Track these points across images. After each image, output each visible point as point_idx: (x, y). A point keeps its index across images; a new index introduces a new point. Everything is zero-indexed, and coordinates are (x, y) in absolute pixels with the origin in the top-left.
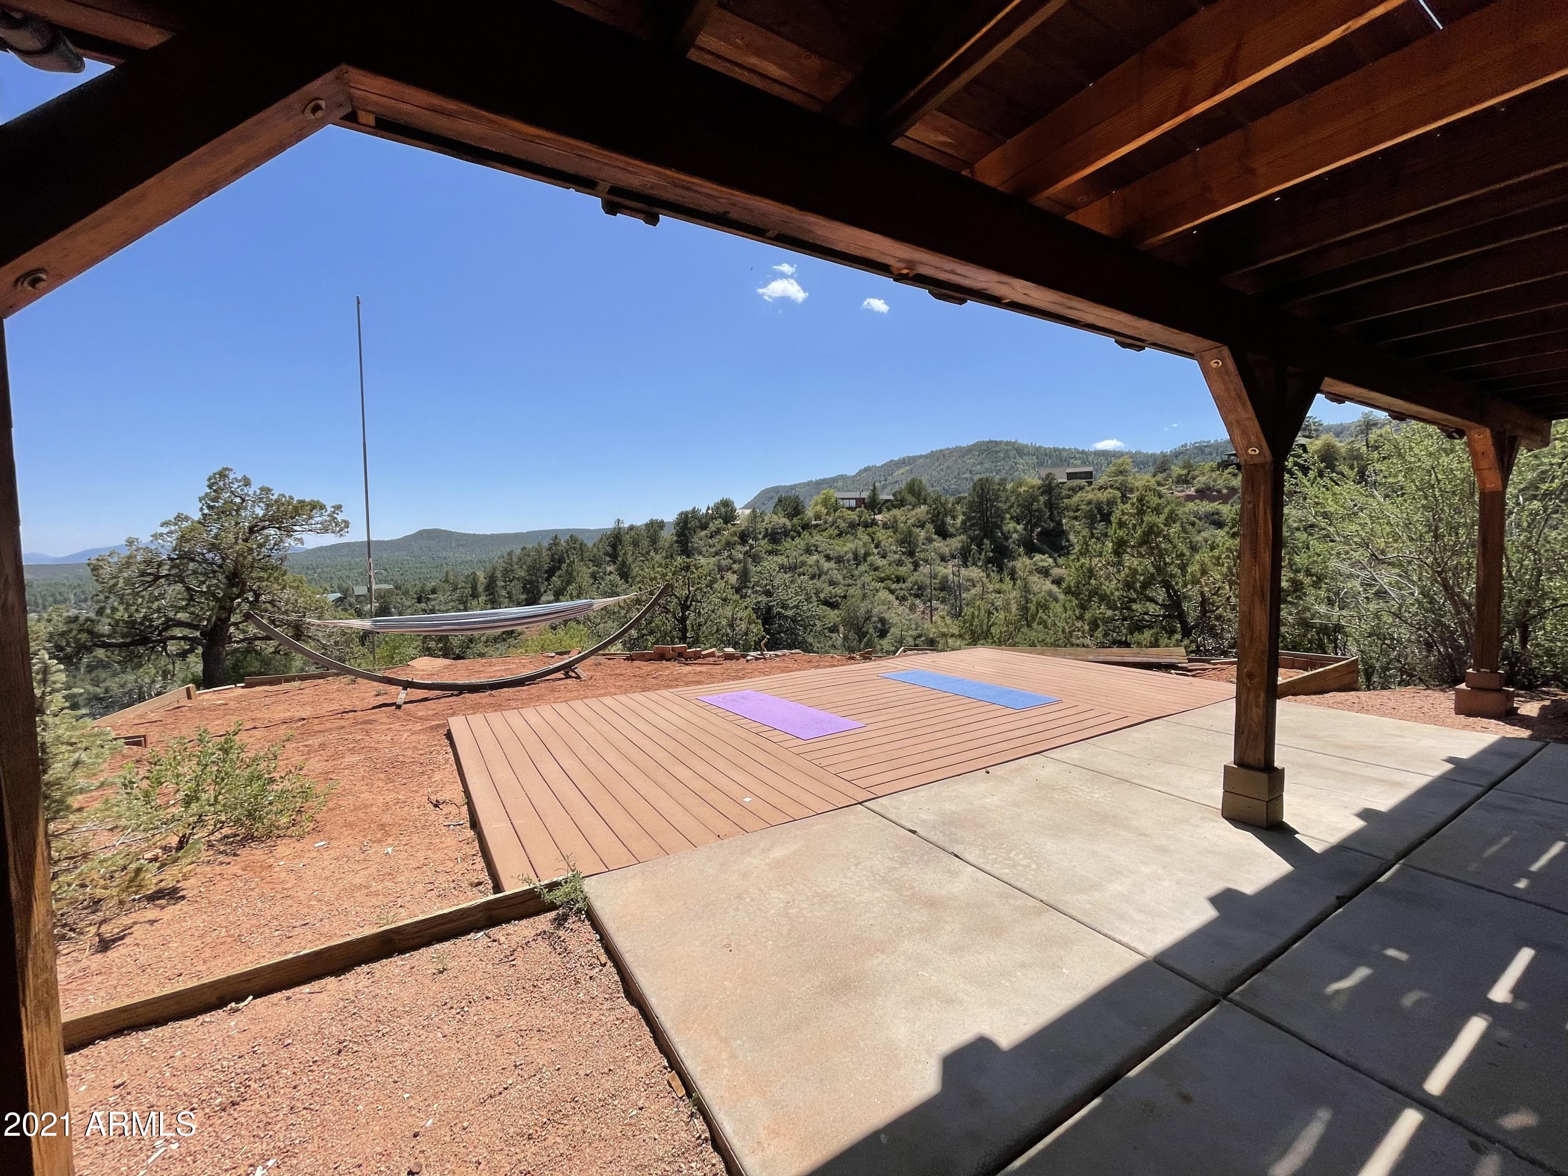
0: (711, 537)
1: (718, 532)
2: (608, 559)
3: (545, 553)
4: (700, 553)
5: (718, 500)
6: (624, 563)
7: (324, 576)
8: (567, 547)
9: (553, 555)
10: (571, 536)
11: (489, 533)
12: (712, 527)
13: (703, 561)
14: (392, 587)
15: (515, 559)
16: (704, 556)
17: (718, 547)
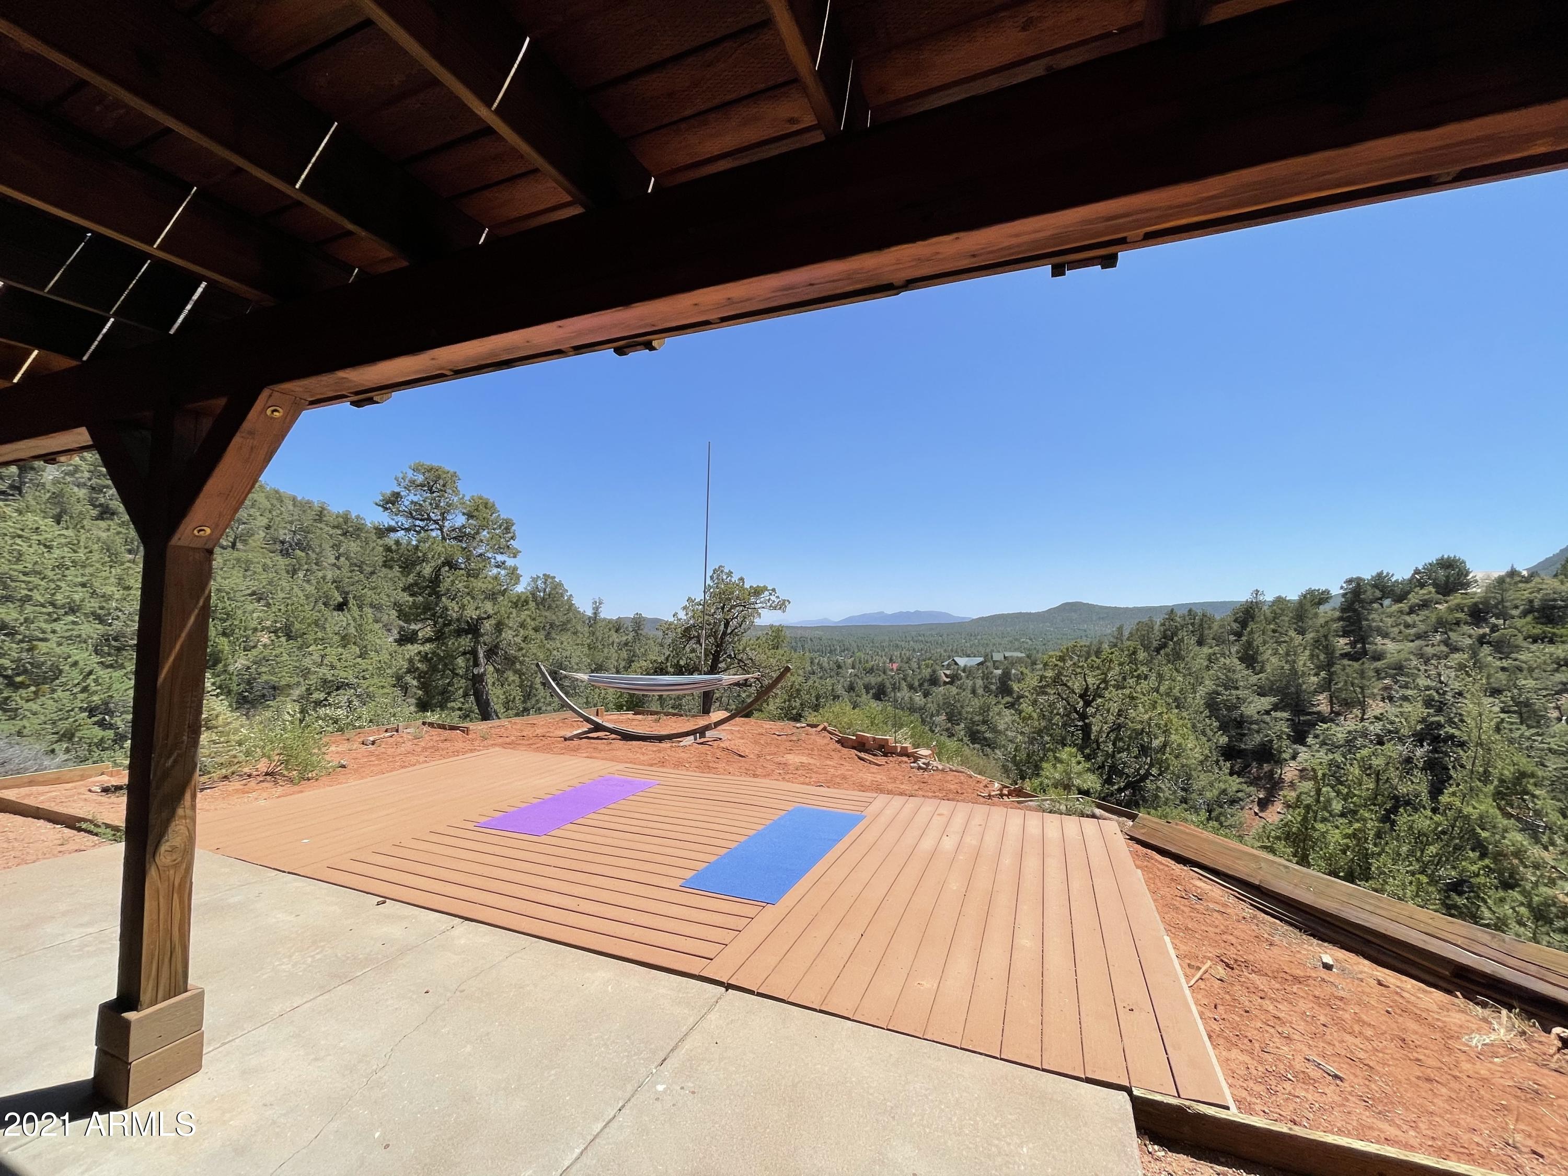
0: (1409, 614)
1: (1425, 604)
2: (1232, 638)
3: (1156, 627)
4: (1385, 635)
5: (1432, 558)
6: (1249, 644)
7: (982, 642)
8: (1182, 623)
9: (1165, 631)
10: (1190, 611)
11: (1131, 606)
12: (1413, 599)
13: (1390, 646)
14: (1023, 655)
15: (1126, 634)
16: (1393, 639)
17: (1422, 627)
